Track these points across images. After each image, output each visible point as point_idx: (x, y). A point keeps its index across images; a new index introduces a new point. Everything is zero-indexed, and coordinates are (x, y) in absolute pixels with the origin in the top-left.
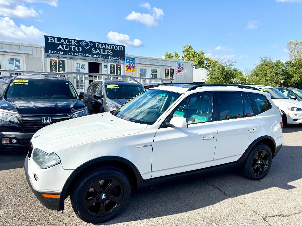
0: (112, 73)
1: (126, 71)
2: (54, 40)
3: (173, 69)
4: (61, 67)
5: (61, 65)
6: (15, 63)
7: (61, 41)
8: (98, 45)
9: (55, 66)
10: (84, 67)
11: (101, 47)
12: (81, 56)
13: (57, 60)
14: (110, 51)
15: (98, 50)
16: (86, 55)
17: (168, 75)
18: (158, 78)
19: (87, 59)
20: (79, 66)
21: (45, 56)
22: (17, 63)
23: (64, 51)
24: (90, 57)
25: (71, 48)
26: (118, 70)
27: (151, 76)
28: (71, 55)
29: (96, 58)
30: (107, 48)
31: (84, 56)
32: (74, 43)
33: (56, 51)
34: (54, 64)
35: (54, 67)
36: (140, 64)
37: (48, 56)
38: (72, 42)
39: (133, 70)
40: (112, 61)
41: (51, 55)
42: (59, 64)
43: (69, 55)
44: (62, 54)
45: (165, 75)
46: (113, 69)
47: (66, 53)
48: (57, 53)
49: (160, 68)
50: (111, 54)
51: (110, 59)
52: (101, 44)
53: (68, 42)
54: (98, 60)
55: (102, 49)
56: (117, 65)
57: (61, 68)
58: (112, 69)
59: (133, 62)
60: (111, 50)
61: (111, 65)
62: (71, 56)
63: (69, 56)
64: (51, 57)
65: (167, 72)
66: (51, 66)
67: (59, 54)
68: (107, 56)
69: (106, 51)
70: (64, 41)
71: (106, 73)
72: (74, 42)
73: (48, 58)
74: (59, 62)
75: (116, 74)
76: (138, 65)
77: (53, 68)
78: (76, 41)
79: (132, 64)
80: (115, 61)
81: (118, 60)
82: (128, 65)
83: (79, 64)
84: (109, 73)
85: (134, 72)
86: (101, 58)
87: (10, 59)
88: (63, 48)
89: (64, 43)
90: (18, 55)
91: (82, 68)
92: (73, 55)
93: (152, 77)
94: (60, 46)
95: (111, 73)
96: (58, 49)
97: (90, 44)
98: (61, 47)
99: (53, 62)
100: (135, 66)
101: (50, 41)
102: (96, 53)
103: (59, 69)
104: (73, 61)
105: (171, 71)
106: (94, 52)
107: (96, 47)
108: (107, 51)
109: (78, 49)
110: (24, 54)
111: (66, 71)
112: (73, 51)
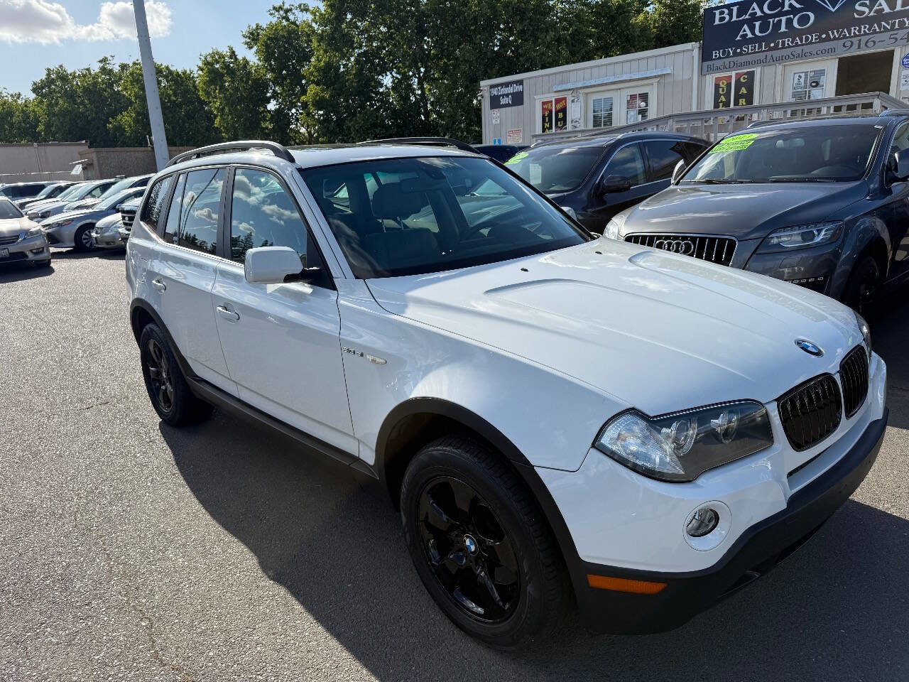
2: (730, 13)
4: (742, 96)
5: (743, 89)
6: (639, 105)
7: (750, 11)
9: (728, 95)
10: (823, 80)
12: (811, 43)
13: (733, 74)
16: (828, 35)
19: (833, 50)
20: (802, 80)
21: (701, 73)
22: (643, 104)
23: (756, 39)
24: (844, 37)
25: (778, 25)
28: (776, 48)
29: (867, 38)
31: (821, 41)
32: (791, 5)
33: (730, 49)
34: (723, 91)
35: (724, 100)
37: (711, 70)
38: (782, 4)
41: (719, 63)
42: (739, 86)
43: (771, 49)
44: (748, 54)
47: (760, 47)
48: (735, 54)
54: (874, 42)
57: (740, 100)
62: (776, 54)
63: (769, 54)
64: (718, 69)
66: (717, 96)
67: (740, 54)
70: (757, 9)
73: (708, 76)
74: (738, 81)
77: (722, 102)
83: (803, 75)
86: (893, 28)
87: (629, 99)
88: (753, 32)
89: (759, 13)
90: (645, 82)
91: (814, 87)
92: (783, 47)
94: (746, 27)
96: (738, 38)
98: (748, 32)
99: (723, 85)
101: (717, 22)
102: (872, 14)
103: (736, 103)
104: (780, 68)
106: (863, 13)
109: (803, 20)
110: (656, 77)
111: (756, 103)
112: (783, 32)
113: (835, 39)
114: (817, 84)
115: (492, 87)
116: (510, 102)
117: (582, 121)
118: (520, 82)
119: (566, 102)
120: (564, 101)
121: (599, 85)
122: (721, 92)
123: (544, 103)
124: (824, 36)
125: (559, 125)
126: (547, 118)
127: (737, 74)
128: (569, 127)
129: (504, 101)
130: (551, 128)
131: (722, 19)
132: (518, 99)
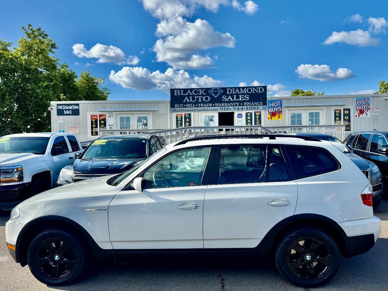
0: (249, 123)
1: (269, 118)
2: (180, 92)
3: (349, 110)
4: (187, 122)
5: (187, 119)
6: (143, 121)
7: (188, 93)
8: (230, 91)
10: (214, 119)
11: (234, 93)
12: (210, 106)
14: (245, 97)
15: (230, 96)
16: (215, 105)
17: (340, 119)
18: (321, 125)
19: (215, 110)
20: (207, 118)
21: (171, 112)
22: (145, 121)
23: (190, 103)
24: (220, 106)
25: (198, 99)
26: (257, 119)
27: (310, 122)
28: (198, 106)
29: (227, 107)
30: (241, 93)
31: (213, 106)
32: (202, 93)
33: (181, 105)
34: (179, 119)
35: (180, 122)
36: (291, 107)
37: (174, 111)
38: (199, 92)
39: (279, 117)
40: (248, 108)
41: (177, 109)
42: (185, 118)
43: (196, 107)
44: (188, 107)
45: (335, 120)
46: (250, 118)
47: (192, 105)
48: (184, 107)
49: (325, 110)
50: (247, 99)
51: (246, 105)
52: (234, 89)
53: (196, 92)
54: (229, 109)
55: (235, 94)
56: (255, 113)
57: (187, 123)
58: (248, 119)
59: (279, 105)
60: (247, 94)
61: (247, 114)
62: (198, 108)
63: (196, 108)
64: (177, 111)
65: (337, 115)
66: (177, 121)
67: (185, 107)
68: (241, 103)
69: (240, 96)
70: (190, 92)
71: (240, 124)
72: (202, 91)
73: (173, 113)
74: (185, 116)
75: (253, 124)
76: (287, 109)
77: (179, 123)
78: (204, 90)
79: (277, 109)
80: (252, 108)
81: (256, 106)
82: (271, 110)
83: (207, 117)
84: (244, 124)
85: (281, 119)
86: (234, 106)
87: (138, 118)
88: (190, 100)
89: (191, 94)
90: (146, 112)
91: (211, 121)
92: (201, 107)
93: (312, 123)
94: (186, 98)
95: (247, 124)
96: (184, 101)
97: (220, 91)
98: (188, 99)
99: (179, 117)
100: (281, 111)
101: (175, 94)
102: (227, 100)
103: (185, 124)
104: (200, 113)
105: (346, 113)
106: (225, 99)
107: (228, 93)
108: (242, 96)
109: (207, 99)
110: (151, 111)
111: (192, 125)
112: (200, 102)
113: (217, 106)
114: (212, 120)
115: (58, 105)
116: (71, 113)
117: (115, 126)
118: (78, 105)
119: (105, 117)
120: (104, 116)
121: (123, 111)
123: (92, 116)
124: (214, 105)
125: (102, 126)
126: (94, 123)
127: (184, 114)
128: (108, 127)
129: (68, 112)
130: (97, 127)
131: (177, 94)
132: (76, 112)
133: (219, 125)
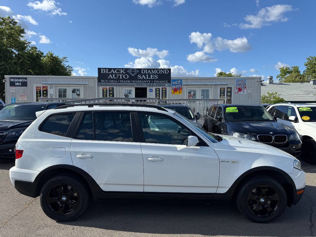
0: (158, 96)
1: (172, 93)
2: (106, 71)
3: (231, 88)
4: (111, 94)
6: (77, 92)
7: (111, 71)
8: (143, 71)
9: (107, 93)
10: (132, 92)
11: (146, 73)
12: (128, 83)
13: (108, 87)
14: (155, 76)
15: (144, 75)
16: (132, 81)
17: (224, 95)
18: (210, 99)
19: (133, 85)
20: (127, 91)
21: (98, 85)
22: (78, 92)
23: (113, 79)
24: (136, 83)
25: (119, 76)
26: (164, 93)
27: (202, 97)
28: (119, 82)
29: (142, 83)
30: (152, 73)
31: (131, 82)
32: (122, 72)
33: (106, 80)
34: (105, 91)
36: (188, 85)
37: (101, 85)
38: (120, 71)
39: (180, 92)
40: (157, 85)
41: (103, 83)
42: (110, 91)
43: (118, 82)
44: (112, 82)
45: (220, 95)
46: (158, 93)
47: (115, 81)
48: (108, 82)
49: (213, 88)
50: (156, 78)
51: (156, 83)
52: (146, 70)
53: (117, 71)
54: (143, 85)
55: (147, 74)
56: (162, 88)
58: (157, 93)
59: (180, 83)
60: (157, 74)
61: (156, 89)
62: (119, 84)
63: (118, 84)
64: (103, 85)
65: (222, 92)
67: (110, 82)
68: (152, 81)
69: (151, 75)
70: (113, 71)
71: (151, 97)
72: (122, 70)
73: (100, 87)
74: (109, 90)
75: (161, 97)
76: (185, 87)
77: (105, 94)
78: (124, 70)
79: (178, 86)
80: (160, 85)
81: (163, 84)
82: (174, 87)
83: (126, 90)
84: (154, 97)
85: (181, 94)
86: (147, 83)
87: (73, 90)
88: (113, 77)
89: (114, 72)
90: (78, 85)
92: (121, 82)
93: (204, 97)
94: (110, 75)
95: (156, 97)
96: (109, 78)
97: (136, 71)
98: (111, 77)
99: (105, 90)
100: (181, 88)
101: (102, 72)
102: (142, 78)
103: (109, 95)
104: (121, 87)
105: (228, 90)
106: (140, 78)
107: (142, 73)
108: (152, 76)
109: (126, 77)
110: (83, 84)
111: (115, 97)
112: (121, 79)
113: (134, 83)
114: (130, 93)
115: (10, 78)
116: (20, 85)
117: (54, 95)
118: (26, 78)
119: (47, 88)
120: (46, 88)
121: (61, 84)
122: (104, 92)
123: (37, 87)
125: (44, 95)
126: (39, 92)
127: (109, 87)
128: (49, 96)
129: (17, 84)
130: (40, 96)
131: (103, 72)
132: (24, 84)
133: (136, 97)
